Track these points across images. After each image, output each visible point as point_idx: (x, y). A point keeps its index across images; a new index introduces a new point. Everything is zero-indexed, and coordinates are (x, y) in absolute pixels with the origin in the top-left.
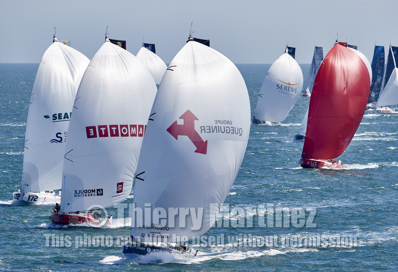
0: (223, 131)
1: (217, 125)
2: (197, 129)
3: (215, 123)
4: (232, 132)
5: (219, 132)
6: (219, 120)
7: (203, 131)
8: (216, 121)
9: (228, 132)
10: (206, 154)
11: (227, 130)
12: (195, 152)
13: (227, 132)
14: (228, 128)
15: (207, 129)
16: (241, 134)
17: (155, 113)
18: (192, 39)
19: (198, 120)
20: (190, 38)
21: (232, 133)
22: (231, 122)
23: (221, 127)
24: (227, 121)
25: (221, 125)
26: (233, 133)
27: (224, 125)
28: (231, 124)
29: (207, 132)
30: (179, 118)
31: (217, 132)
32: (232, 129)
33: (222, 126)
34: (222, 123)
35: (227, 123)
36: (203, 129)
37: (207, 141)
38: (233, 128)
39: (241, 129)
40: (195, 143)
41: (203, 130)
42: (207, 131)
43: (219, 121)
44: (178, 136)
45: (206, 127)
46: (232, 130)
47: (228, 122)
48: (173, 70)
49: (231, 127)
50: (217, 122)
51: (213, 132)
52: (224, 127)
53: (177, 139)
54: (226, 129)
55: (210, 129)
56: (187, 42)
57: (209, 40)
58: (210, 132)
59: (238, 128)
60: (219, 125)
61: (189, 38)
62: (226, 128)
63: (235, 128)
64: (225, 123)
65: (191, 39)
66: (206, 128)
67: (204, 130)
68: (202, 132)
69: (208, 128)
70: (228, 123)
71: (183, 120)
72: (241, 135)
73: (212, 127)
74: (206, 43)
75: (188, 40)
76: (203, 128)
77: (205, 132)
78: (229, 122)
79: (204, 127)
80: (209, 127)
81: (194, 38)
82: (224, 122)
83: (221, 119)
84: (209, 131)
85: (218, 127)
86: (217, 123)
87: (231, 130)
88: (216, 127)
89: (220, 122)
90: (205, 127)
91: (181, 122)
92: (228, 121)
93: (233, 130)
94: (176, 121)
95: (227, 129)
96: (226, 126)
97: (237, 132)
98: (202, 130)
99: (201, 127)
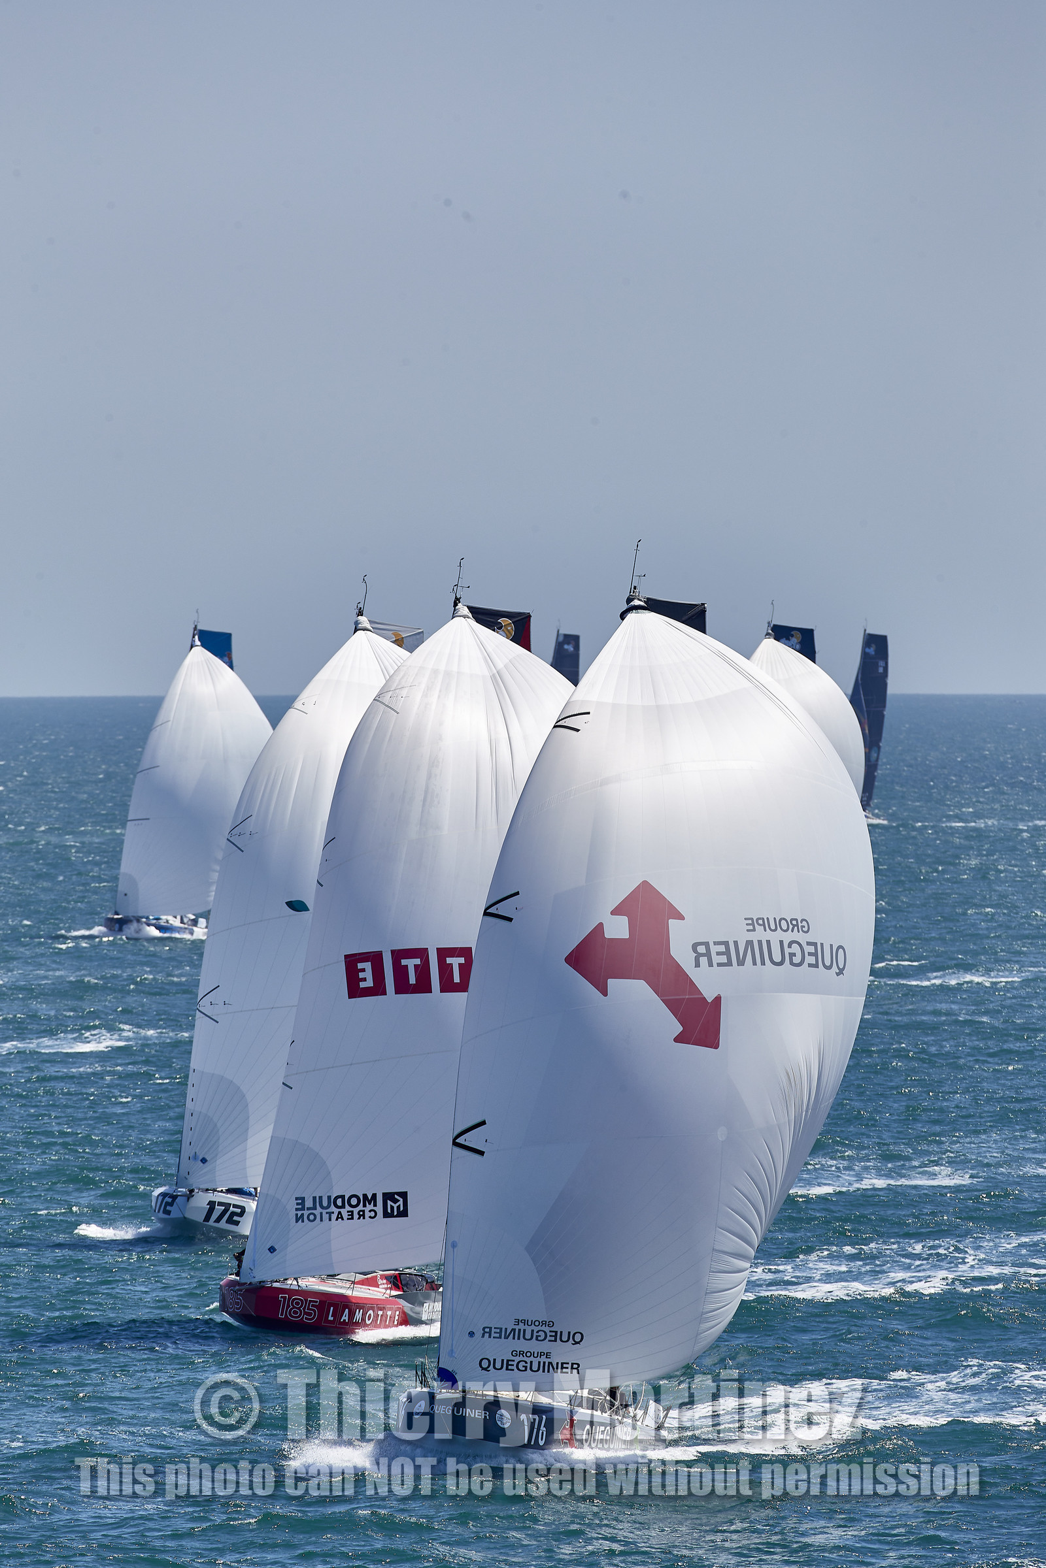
0: (777, 958)
1: (754, 937)
2: (681, 951)
3: (748, 930)
4: (812, 960)
5: (763, 963)
6: (760, 919)
7: (704, 961)
8: (750, 922)
9: (797, 960)
10: (717, 1047)
11: (792, 955)
12: (677, 1040)
13: (792, 963)
14: (795, 948)
15: (718, 954)
16: (841, 967)
17: (517, 893)
18: (642, 604)
19: (682, 918)
20: (633, 600)
21: (810, 965)
22: (804, 923)
23: (768, 942)
24: (792, 920)
25: (769, 935)
26: (816, 966)
27: (779, 934)
28: (805, 929)
29: (719, 965)
30: (612, 913)
31: (755, 963)
32: (812, 949)
33: (775, 937)
34: (773, 927)
35: (791, 927)
36: (701, 951)
37: (718, 999)
38: (815, 944)
39: (841, 950)
40: (673, 1006)
41: (703, 955)
42: (716, 959)
43: (761, 922)
44: (610, 981)
45: (715, 943)
46: (810, 954)
47: (794, 922)
48: (578, 730)
49: (809, 944)
50: (753, 923)
51: (741, 963)
52: (781, 942)
53: (605, 993)
54: (787, 951)
55: (727, 953)
56: (623, 616)
57: (703, 604)
58: (729, 964)
59: (831, 946)
60: (760, 934)
61: (629, 600)
62: (790, 946)
63: (822, 944)
64: (785, 927)
65: (636, 602)
66: (714, 949)
67: (708, 954)
68: (697, 965)
69: (722, 948)
70: (794, 926)
71: (624, 920)
72: (841, 972)
73: (736, 943)
74: (693, 616)
75: (625, 607)
76: (702, 949)
77: (711, 965)
78: (800, 925)
79: (707, 944)
80: (726, 944)
81: (648, 599)
82: (778, 923)
83: (770, 914)
84: (724, 959)
85: (760, 942)
86: (754, 930)
87: (806, 954)
88: (749, 943)
89: (764, 923)
90: (711, 945)
91: (618, 929)
92: (796, 920)
93: (815, 954)
94: (601, 925)
95: (791, 951)
96: (788, 937)
97: (828, 963)
98: (698, 956)
99: (695, 947)
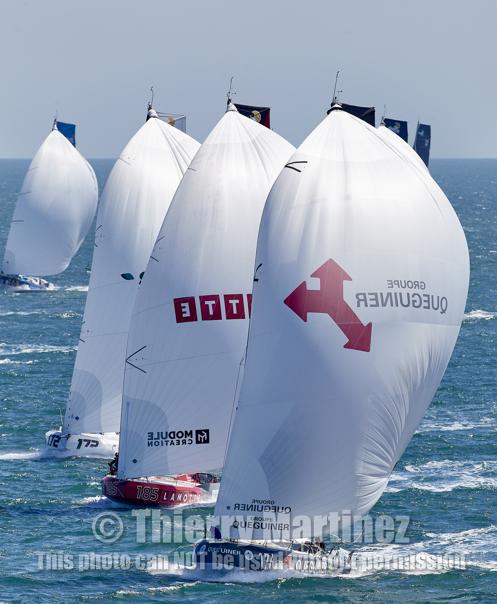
0: (406, 303)
1: (393, 291)
2: (349, 298)
3: (389, 287)
4: (426, 304)
5: (397, 305)
6: (396, 281)
7: (362, 303)
8: (390, 282)
9: (417, 304)
10: (368, 351)
11: (414, 301)
12: (345, 347)
13: (414, 306)
14: (416, 298)
15: (371, 300)
16: (444, 309)
17: (261, 264)
18: (340, 107)
19: (351, 280)
20: (334, 104)
21: (425, 307)
22: (422, 284)
23: (400, 294)
24: (415, 282)
25: (401, 290)
26: (428, 308)
27: (407, 290)
28: (422, 287)
29: (371, 306)
30: (312, 276)
31: (392, 305)
32: (426, 298)
33: (404, 292)
34: (404, 286)
35: (414, 286)
37: (370, 325)
38: (428, 296)
39: (444, 300)
40: (344, 328)
41: (362, 300)
42: (369, 303)
43: (396, 283)
44: (309, 314)
45: (369, 294)
46: (425, 301)
47: (416, 283)
49: (424, 295)
50: (391, 284)
51: (384, 305)
52: (408, 294)
53: (305, 320)
54: (411, 299)
55: (376, 299)
56: (328, 113)
57: (373, 108)
58: (377, 305)
59: (438, 297)
60: (396, 289)
61: (332, 104)
62: (413, 296)
63: (432, 296)
64: (410, 286)
65: (336, 106)
66: (368, 297)
67: (365, 300)
68: (359, 305)
69: (373, 297)
70: (416, 285)
71: (318, 280)
72: (443, 312)
73: (381, 294)
74: (368, 114)
75: (330, 108)
76: (361, 297)
77: (366, 305)
78: (420, 285)
79: (364, 294)
80: (376, 294)
81: (342, 104)
82: (407, 284)
83: (402, 279)
84: (374, 303)
85: (396, 294)
86: (392, 287)
87: (423, 301)
88: (389, 294)
89: (398, 283)
90: (367, 295)
91: (314, 285)
92: (418, 282)
93: (428, 301)
94: (304, 283)
95: (414, 299)
96: (412, 291)
97: (436, 306)
98: (359, 301)
99: (357, 296)
